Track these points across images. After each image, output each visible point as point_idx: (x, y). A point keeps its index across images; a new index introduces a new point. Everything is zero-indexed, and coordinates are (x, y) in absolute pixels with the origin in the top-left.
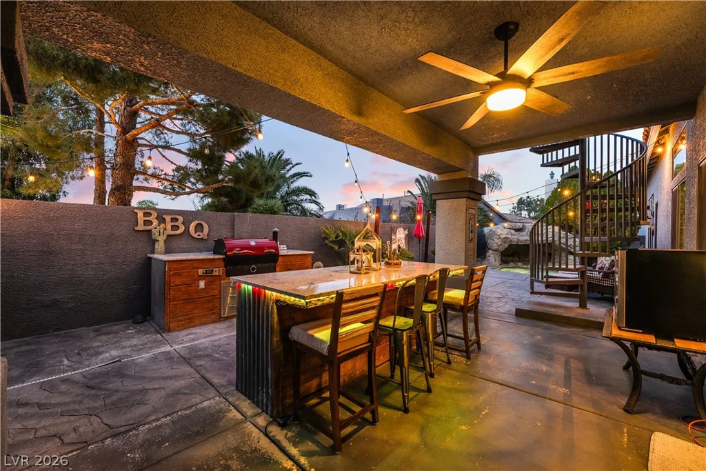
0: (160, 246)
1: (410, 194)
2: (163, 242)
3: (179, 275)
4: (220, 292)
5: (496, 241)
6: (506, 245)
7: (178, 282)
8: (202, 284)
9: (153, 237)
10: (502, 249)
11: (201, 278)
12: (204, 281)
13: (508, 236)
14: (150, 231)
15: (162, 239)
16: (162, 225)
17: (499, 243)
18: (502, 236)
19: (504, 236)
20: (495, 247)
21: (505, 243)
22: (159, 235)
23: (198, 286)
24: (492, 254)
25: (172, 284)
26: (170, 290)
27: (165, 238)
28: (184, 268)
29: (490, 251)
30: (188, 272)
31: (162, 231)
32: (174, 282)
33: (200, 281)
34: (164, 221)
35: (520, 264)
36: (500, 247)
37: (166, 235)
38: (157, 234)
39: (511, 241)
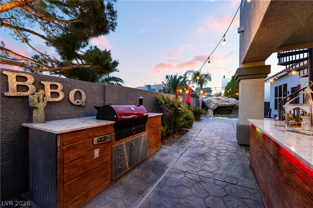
0: (39, 114)
1: (163, 83)
2: (42, 109)
3: (74, 148)
4: (112, 157)
5: (212, 105)
6: (216, 107)
7: (73, 157)
8: (97, 153)
9: (30, 104)
10: (215, 108)
11: (96, 147)
12: (98, 150)
13: (217, 103)
14: (27, 97)
15: (41, 106)
16: (41, 92)
17: (214, 106)
18: (215, 103)
19: (216, 102)
20: (212, 107)
21: (216, 105)
22: (39, 102)
23: (93, 156)
24: (210, 111)
25: (66, 162)
26: (63, 169)
27: (45, 105)
28: (79, 140)
29: (210, 110)
30: (83, 143)
31: (41, 97)
32: (68, 158)
33: (95, 150)
34: (43, 87)
35: (219, 115)
36: (214, 107)
37: (45, 102)
38: (36, 100)
39: (218, 105)
